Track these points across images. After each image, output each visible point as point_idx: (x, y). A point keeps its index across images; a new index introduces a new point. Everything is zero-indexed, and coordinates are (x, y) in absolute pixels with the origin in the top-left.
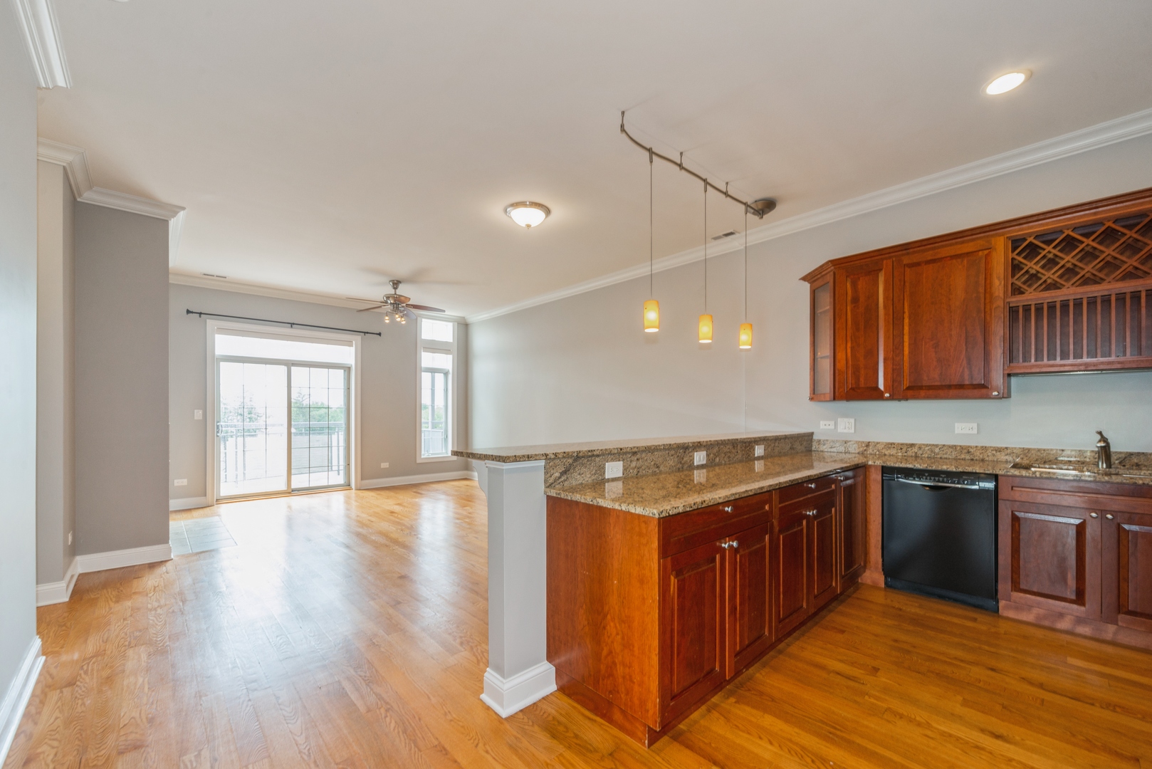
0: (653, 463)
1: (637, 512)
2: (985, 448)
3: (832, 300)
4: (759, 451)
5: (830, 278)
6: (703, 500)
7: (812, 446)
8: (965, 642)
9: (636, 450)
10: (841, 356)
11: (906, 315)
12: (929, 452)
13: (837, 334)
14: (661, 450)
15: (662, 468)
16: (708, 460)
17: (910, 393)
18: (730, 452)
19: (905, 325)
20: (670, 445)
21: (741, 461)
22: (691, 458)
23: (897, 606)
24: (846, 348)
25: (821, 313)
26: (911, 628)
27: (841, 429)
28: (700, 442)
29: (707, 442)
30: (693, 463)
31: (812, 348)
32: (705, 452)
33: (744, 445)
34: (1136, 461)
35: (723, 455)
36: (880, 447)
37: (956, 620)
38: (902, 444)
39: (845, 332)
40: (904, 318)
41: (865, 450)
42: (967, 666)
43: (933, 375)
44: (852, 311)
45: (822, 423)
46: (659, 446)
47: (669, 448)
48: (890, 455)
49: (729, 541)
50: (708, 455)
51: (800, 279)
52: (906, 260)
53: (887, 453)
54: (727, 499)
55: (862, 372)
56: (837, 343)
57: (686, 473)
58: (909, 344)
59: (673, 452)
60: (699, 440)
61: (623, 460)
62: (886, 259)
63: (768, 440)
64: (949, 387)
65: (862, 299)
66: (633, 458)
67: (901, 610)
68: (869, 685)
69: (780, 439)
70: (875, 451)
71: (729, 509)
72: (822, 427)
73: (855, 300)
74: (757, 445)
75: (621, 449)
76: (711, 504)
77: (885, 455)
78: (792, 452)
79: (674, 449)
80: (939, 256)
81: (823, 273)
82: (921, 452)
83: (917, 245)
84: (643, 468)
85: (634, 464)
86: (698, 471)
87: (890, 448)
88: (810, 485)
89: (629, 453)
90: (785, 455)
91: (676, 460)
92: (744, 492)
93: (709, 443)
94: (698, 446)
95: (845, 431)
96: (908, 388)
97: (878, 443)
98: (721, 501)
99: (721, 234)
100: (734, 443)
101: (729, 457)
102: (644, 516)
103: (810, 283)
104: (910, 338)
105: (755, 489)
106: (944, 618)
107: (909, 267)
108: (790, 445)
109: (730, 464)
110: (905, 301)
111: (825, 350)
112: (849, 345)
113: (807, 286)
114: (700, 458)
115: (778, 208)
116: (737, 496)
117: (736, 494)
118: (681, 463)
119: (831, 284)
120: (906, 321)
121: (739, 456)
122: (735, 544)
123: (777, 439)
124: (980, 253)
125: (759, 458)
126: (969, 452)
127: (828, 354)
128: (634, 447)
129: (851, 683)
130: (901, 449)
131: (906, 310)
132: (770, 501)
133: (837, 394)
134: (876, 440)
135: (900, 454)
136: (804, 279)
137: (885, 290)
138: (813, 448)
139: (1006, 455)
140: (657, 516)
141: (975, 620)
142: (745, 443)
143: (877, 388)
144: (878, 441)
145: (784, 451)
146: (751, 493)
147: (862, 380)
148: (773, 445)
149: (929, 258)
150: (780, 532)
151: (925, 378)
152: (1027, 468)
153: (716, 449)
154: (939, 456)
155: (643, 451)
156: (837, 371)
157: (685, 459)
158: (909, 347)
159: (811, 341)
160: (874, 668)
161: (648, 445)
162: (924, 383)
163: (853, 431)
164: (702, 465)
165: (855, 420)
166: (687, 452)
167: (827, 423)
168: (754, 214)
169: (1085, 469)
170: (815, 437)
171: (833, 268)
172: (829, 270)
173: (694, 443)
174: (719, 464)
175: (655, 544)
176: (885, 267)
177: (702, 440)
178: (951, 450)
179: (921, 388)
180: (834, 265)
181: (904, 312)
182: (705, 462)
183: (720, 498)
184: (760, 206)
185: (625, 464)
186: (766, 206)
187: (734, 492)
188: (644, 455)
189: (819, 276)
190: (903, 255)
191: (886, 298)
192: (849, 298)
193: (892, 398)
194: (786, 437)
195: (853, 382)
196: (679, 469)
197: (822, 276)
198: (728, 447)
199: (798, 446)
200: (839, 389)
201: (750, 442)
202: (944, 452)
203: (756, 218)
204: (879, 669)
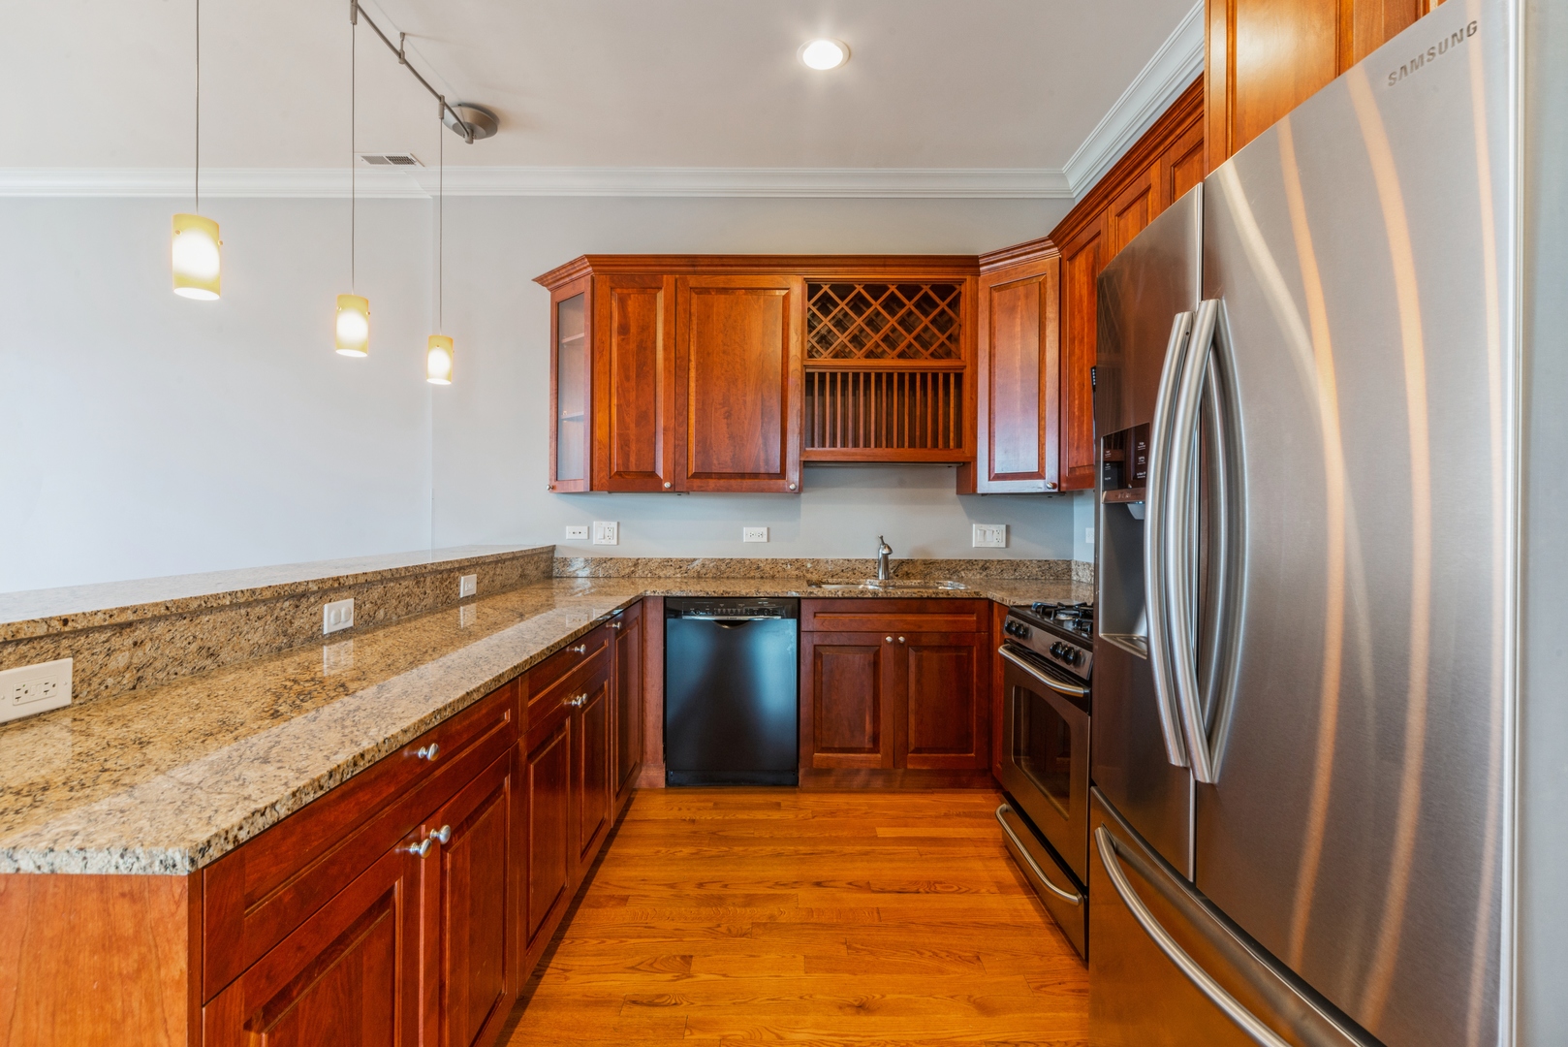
0: (194, 647)
1: (92, 870)
2: (775, 562)
3: (589, 323)
4: (467, 585)
5: (585, 286)
6: (357, 751)
7: (552, 570)
8: (779, 849)
9: (130, 616)
10: (601, 417)
11: (693, 365)
12: (714, 571)
13: (596, 383)
14: (222, 608)
15: (224, 656)
16: (359, 617)
17: (697, 482)
18: (409, 595)
19: (691, 379)
20: (253, 591)
21: (432, 610)
22: (314, 619)
23: (688, 815)
24: (610, 406)
25: (571, 344)
26: (714, 851)
27: (597, 539)
28: (338, 579)
29: (356, 576)
30: (320, 629)
31: (554, 401)
32: (351, 601)
33: (439, 576)
34: (906, 569)
35: (394, 602)
36: (653, 566)
37: (760, 815)
38: (681, 560)
39: (608, 379)
40: (689, 369)
41: (633, 572)
42: (793, 892)
43: (723, 458)
44: (619, 345)
45: (569, 529)
46: (217, 597)
47: (248, 602)
48: (666, 578)
49: (428, 830)
50: (358, 607)
51: (534, 280)
52: (693, 281)
53: (661, 574)
54: (423, 729)
55: (633, 447)
56: (596, 396)
57: (302, 657)
58: (696, 410)
59: (261, 610)
60: (335, 574)
61: (75, 653)
62: (666, 273)
63: (484, 563)
64: (742, 476)
65: (633, 330)
66: (116, 642)
67: (693, 821)
68: (685, 1003)
69: (505, 561)
70: (646, 572)
71: (429, 753)
72: (569, 536)
73: (624, 329)
74: (465, 574)
75: (65, 622)
76: (383, 754)
77: (660, 577)
78: (523, 582)
79: (264, 602)
80: (733, 285)
81: (574, 276)
82: (704, 571)
83: (706, 262)
84: (158, 664)
85: (120, 660)
86: (334, 647)
87: (665, 566)
88: (576, 649)
89: (101, 629)
90: (513, 588)
91: (271, 628)
92: (463, 699)
93: (361, 580)
94: (332, 588)
95: (604, 542)
96: (696, 475)
97: (650, 560)
98: (406, 739)
99: (384, 154)
100: (417, 575)
101: (408, 605)
102: (128, 877)
103: (551, 290)
104: (697, 400)
105: (485, 685)
106: (746, 817)
107: (697, 293)
108: (520, 570)
109: (409, 620)
110: (691, 343)
111: (577, 407)
112: (615, 401)
113: (545, 295)
114: (338, 615)
115: (500, 137)
116: (448, 714)
117: (445, 709)
118: (285, 634)
119: (588, 296)
120: (693, 374)
121: (429, 601)
122: (443, 835)
123: (499, 561)
124: (777, 292)
125: (468, 600)
126: (758, 568)
127: (582, 413)
128: (123, 610)
129: (658, 1013)
130: (681, 567)
131: (693, 358)
132: (512, 703)
133: (595, 482)
134: (648, 556)
135: (679, 575)
136: (541, 280)
137: (666, 322)
138: (554, 574)
139: (796, 569)
140: (184, 869)
141: (778, 806)
142: (441, 572)
143: (653, 474)
144: (651, 557)
145: (510, 582)
146: (476, 697)
147: (633, 459)
148: (491, 573)
149: (721, 285)
150: (530, 757)
151: (715, 462)
152: (819, 584)
153: (377, 592)
154: (725, 575)
155: (156, 619)
156: (596, 443)
157: (297, 623)
158: (696, 414)
159: (551, 389)
160: (683, 957)
161: (176, 597)
162: (715, 469)
163: (615, 542)
164: (344, 631)
165: (618, 523)
166: (303, 606)
167: (577, 529)
168: (454, 128)
169: (868, 583)
170: (557, 555)
171: (590, 269)
172: (585, 271)
173: (323, 581)
174: (385, 624)
175: (178, 963)
176: (665, 285)
177: (343, 573)
178: (739, 565)
179: (708, 475)
180: (592, 265)
181: (689, 360)
182: (350, 624)
183: (405, 731)
184: (467, 116)
185: (80, 666)
186: (481, 122)
187: (440, 706)
188: (160, 628)
189: (567, 279)
190: (689, 273)
191: (666, 334)
192: (615, 325)
193: (674, 490)
194: (514, 557)
195: (620, 462)
196: (280, 649)
197: (572, 281)
198: (405, 583)
199: (531, 570)
200: (599, 472)
201: (450, 571)
202: (731, 570)
203: (460, 140)
204: (691, 957)
